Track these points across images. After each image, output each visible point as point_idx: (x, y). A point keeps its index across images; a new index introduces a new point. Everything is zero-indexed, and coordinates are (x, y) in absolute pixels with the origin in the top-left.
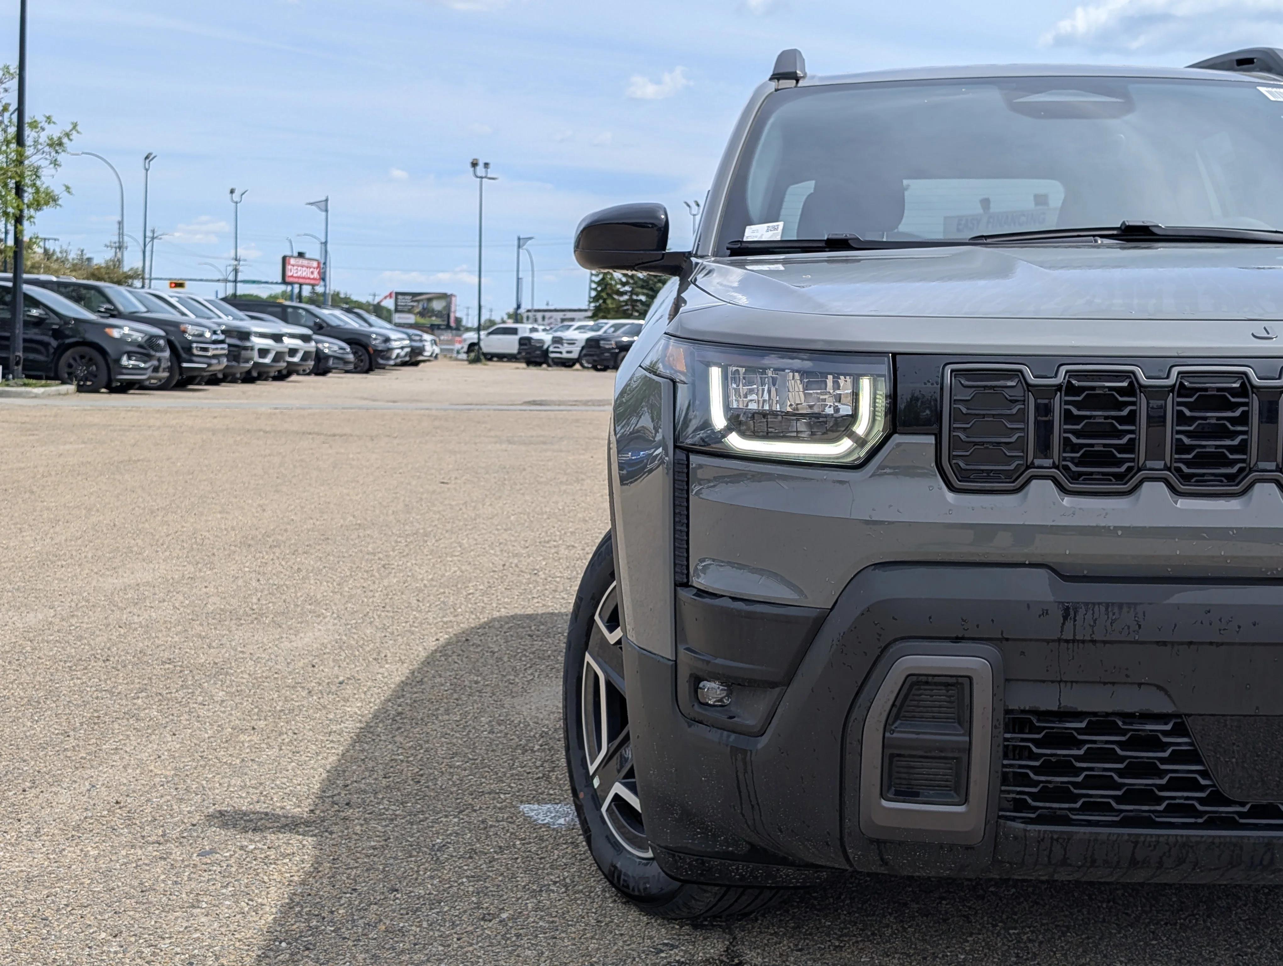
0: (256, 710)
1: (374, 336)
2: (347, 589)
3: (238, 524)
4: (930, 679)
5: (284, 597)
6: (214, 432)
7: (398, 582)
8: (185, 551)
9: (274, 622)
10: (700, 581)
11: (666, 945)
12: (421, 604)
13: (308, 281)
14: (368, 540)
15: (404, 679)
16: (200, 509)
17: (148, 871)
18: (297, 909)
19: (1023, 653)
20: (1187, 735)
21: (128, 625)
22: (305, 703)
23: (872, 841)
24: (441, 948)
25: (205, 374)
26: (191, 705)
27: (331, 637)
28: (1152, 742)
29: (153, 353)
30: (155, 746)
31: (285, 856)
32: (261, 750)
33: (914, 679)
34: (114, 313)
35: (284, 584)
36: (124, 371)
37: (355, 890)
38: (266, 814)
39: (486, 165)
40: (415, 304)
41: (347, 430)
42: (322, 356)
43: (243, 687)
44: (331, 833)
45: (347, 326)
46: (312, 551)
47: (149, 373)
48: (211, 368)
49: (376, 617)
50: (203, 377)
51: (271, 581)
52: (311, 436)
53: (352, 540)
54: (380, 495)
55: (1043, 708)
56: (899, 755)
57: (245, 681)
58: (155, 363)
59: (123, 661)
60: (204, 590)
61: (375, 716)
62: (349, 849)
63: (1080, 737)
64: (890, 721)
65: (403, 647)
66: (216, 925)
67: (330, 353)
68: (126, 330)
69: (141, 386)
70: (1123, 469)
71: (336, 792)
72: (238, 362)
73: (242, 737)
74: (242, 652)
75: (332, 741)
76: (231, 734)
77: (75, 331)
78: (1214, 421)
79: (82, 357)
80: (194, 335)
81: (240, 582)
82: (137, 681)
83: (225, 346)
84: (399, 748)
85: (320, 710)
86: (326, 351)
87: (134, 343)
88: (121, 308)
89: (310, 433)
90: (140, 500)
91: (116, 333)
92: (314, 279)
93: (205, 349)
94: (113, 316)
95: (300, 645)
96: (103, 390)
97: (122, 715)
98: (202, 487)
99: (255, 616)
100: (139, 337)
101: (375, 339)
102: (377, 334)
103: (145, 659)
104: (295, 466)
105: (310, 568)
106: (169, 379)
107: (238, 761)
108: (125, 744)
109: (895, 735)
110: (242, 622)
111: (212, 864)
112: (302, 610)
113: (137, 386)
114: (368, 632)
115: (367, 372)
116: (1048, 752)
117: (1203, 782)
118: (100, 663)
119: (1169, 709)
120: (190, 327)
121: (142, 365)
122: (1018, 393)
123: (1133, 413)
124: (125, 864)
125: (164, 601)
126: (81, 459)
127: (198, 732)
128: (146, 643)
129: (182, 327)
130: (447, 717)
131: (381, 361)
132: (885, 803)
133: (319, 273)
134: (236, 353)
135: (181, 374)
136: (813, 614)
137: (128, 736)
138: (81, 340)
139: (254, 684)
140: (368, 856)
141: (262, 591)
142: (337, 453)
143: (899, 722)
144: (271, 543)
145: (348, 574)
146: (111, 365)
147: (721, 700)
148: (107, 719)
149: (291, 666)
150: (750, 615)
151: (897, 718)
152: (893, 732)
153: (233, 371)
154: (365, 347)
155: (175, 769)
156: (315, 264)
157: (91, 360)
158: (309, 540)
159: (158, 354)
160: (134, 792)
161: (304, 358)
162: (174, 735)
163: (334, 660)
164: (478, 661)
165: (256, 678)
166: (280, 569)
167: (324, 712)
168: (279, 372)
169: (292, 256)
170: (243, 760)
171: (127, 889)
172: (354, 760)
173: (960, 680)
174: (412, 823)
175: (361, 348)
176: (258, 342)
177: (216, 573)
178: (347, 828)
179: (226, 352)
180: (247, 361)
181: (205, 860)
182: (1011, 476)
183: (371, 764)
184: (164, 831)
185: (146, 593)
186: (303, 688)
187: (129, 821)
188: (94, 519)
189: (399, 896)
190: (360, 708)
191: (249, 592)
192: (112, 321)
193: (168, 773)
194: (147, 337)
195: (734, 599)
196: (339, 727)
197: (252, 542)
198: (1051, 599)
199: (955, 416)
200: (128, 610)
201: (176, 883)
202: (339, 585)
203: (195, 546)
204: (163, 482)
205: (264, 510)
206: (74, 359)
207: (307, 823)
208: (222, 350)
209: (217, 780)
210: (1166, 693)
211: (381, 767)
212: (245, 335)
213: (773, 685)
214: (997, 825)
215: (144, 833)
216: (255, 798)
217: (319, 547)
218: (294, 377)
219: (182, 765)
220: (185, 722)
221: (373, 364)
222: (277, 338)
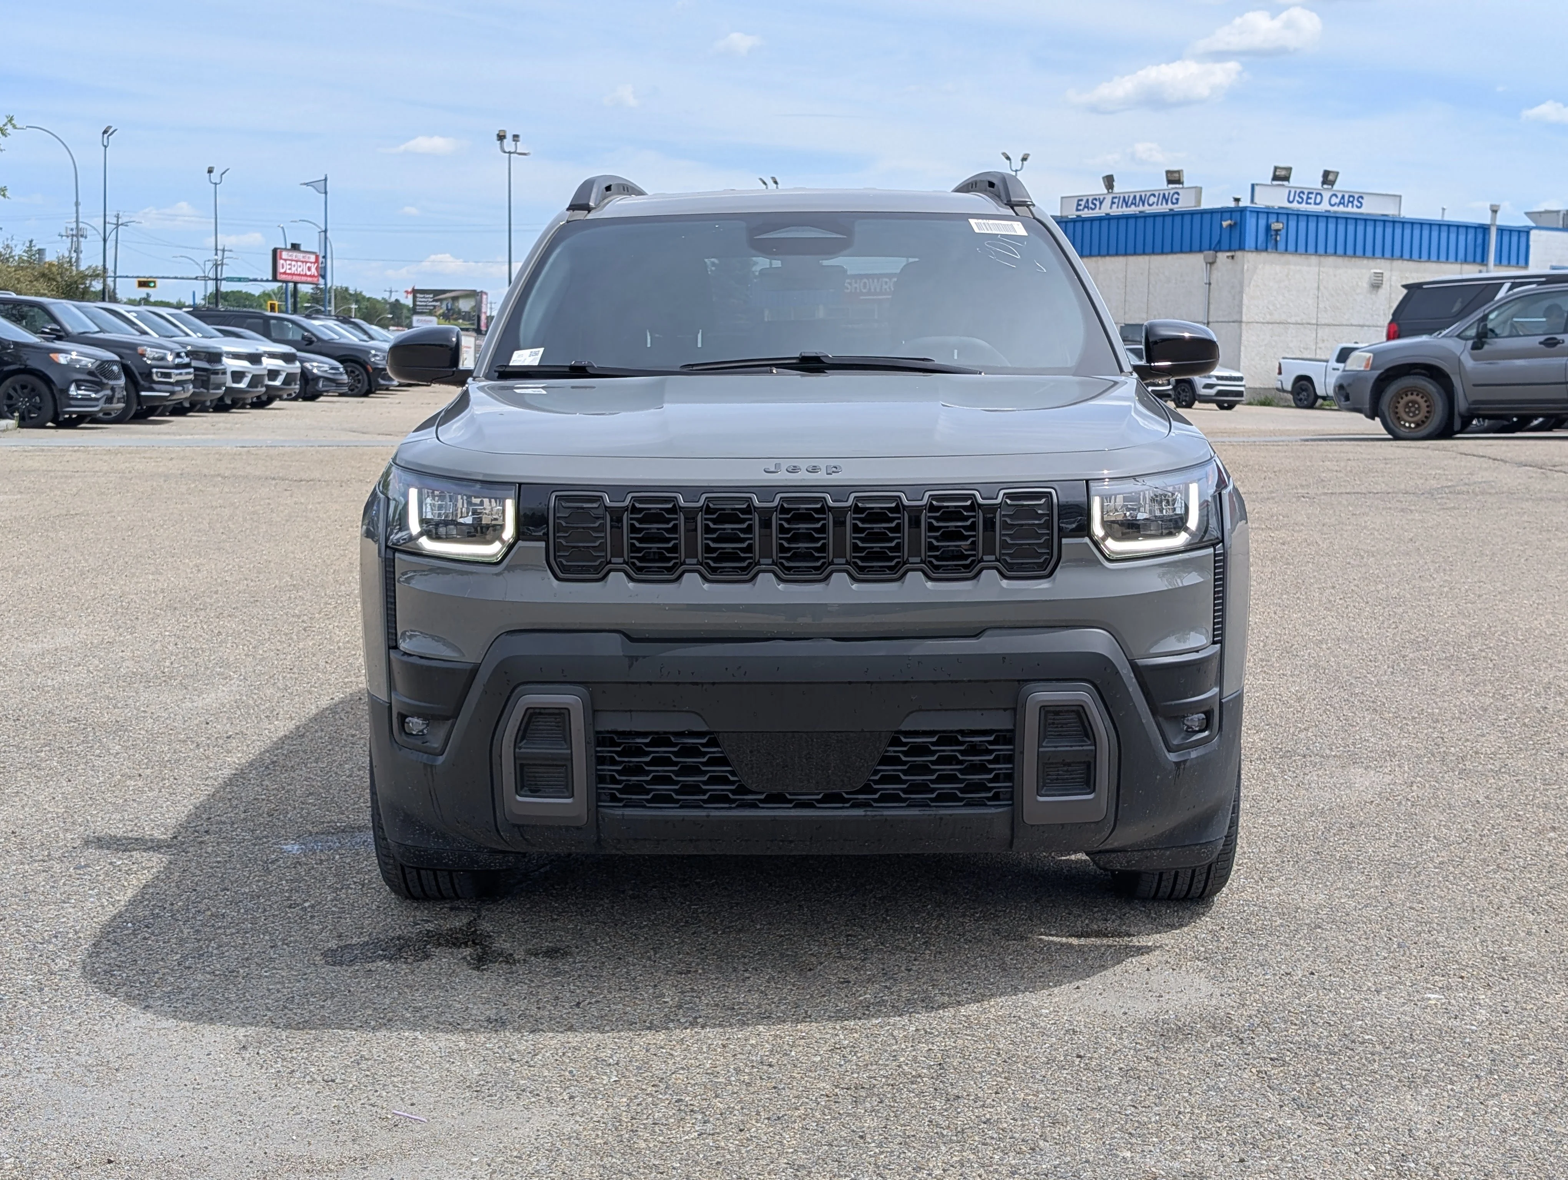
0: (146, 761)
1: (373, 352)
2: (261, 652)
3: (168, 586)
4: (543, 711)
5: (197, 660)
6: (167, 478)
7: (314, 644)
8: (109, 615)
9: (181, 684)
10: (404, 645)
11: (423, 920)
12: (328, 666)
13: (304, 279)
14: (298, 602)
15: (287, 733)
16: (133, 570)
17: (32, 879)
18: (146, 903)
19: (604, 692)
20: (718, 746)
21: (41, 688)
22: (191, 754)
23: (514, 825)
24: (249, 925)
25: (168, 403)
26: (88, 757)
27: (232, 698)
28: (693, 751)
29: (105, 381)
30: (52, 790)
31: (143, 868)
32: (143, 792)
33: (531, 711)
34: (61, 335)
35: (201, 648)
36: (73, 402)
37: (195, 890)
38: (137, 839)
39: (516, 137)
40: (438, 304)
41: (317, 475)
42: (310, 377)
43: (138, 742)
44: (187, 853)
45: (343, 341)
46: (238, 614)
47: (101, 404)
48: (174, 397)
49: (281, 678)
50: (165, 406)
51: (188, 645)
52: (274, 482)
53: (281, 602)
54: (328, 552)
55: (621, 729)
56: (529, 765)
57: (141, 736)
58: (109, 392)
59: (32, 720)
60: (121, 654)
61: (251, 764)
62: (198, 862)
63: (647, 749)
64: (518, 740)
65: (297, 706)
66: (80, 914)
67: (320, 374)
68: (74, 355)
69: (93, 419)
70: (671, 564)
71: (199, 823)
72: (208, 389)
73: (128, 783)
74: (145, 712)
75: (207, 785)
76: (119, 780)
77: (16, 358)
78: (730, 531)
79: (23, 387)
80: (154, 359)
81: (158, 646)
82: (42, 737)
83: (192, 370)
84: (264, 789)
85: (203, 760)
86: (315, 371)
87: (83, 370)
88: (69, 328)
89: (274, 479)
90: (72, 560)
91: (62, 359)
92: (310, 276)
93: (168, 375)
94: (59, 338)
95: (200, 705)
96: (49, 424)
97: (25, 765)
98: (140, 545)
99: (164, 679)
100: (88, 363)
101: (375, 355)
102: (376, 349)
103: (53, 718)
104: (245, 520)
105: (231, 632)
106: (125, 411)
107: (121, 801)
108: (25, 789)
109: (522, 750)
110: (151, 684)
111: (84, 875)
112: (211, 672)
113: (88, 419)
114: (268, 692)
115: (366, 395)
116: (626, 759)
117: (732, 778)
118: (11, 722)
119: (704, 728)
120: (149, 349)
121: (93, 395)
122: (601, 512)
123: (675, 526)
124: (14, 875)
125: (79, 665)
126: (14, 514)
127: (91, 778)
128: (56, 704)
129: (140, 350)
130: (315, 765)
131: (382, 382)
132: (519, 798)
133: (317, 269)
134: (205, 378)
135: (139, 404)
136: (469, 667)
137: (29, 782)
138: (23, 367)
139: (148, 739)
140: (212, 868)
141: (177, 655)
142: (296, 503)
143: (525, 741)
144: (197, 606)
145: (267, 637)
146: (57, 396)
147: (422, 731)
148: (12, 769)
149: (187, 724)
150: (429, 669)
151: (523, 738)
152: (520, 748)
153: (202, 399)
154: (363, 364)
155: (67, 807)
156: (312, 258)
157: (33, 390)
158: (237, 602)
159: (111, 383)
160: (28, 824)
161: (286, 382)
162: (70, 781)
163: (228, 718)
164: (362, 717)
165: (152, 734)
166: (201, 632)
167: (206, 761)
168: (258, 397)
169: (286, 249)
170: (126, 800)
171: (13, 891)
172: (222, 799)
173: (562, 711)
174: (255, 845)
175: (358, 367)
176: (231, 364)
177: (136, 637)
178: (201, 849)
179: (191, 377)
180: (218, 387)
181: (78, 872)
182: (597, 570)
183: (235, 802)
184: (49, 853)
185: (63, 658)
186: (193, 742)
187: (21, 846)
188: (20, 582)
189: (228, 893)
190: (239, 759)
191: (164, 656)
192: (58, 345)
193: (59, 810)
194: (98, 363)
195: (421, 657)
196: (216, 773)
197: (178, 605)
198: (621, 654)
199: (558, 528)
200: (43, 674)
201: (53, 887)
202: (254, 648)
203: (119, 610)
204: (99, 540)
205: (199, 570)
206: (15, 389)
207: (169, 846)
208: (188, 375)
209: (100, 815)
210: (701, 716)
211: (244, 804)
212: (215, 357)
213: (447, 718)
214: (597, 812)
215: (33, 854)
216: (129, 828)
217: (244, 610)
218: (276, 404)
219: (72, 805)
220: (80, 771)
221: (373, 384)
222: (255, 359)
